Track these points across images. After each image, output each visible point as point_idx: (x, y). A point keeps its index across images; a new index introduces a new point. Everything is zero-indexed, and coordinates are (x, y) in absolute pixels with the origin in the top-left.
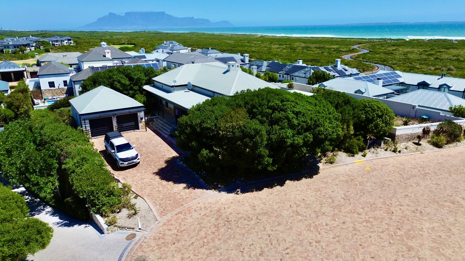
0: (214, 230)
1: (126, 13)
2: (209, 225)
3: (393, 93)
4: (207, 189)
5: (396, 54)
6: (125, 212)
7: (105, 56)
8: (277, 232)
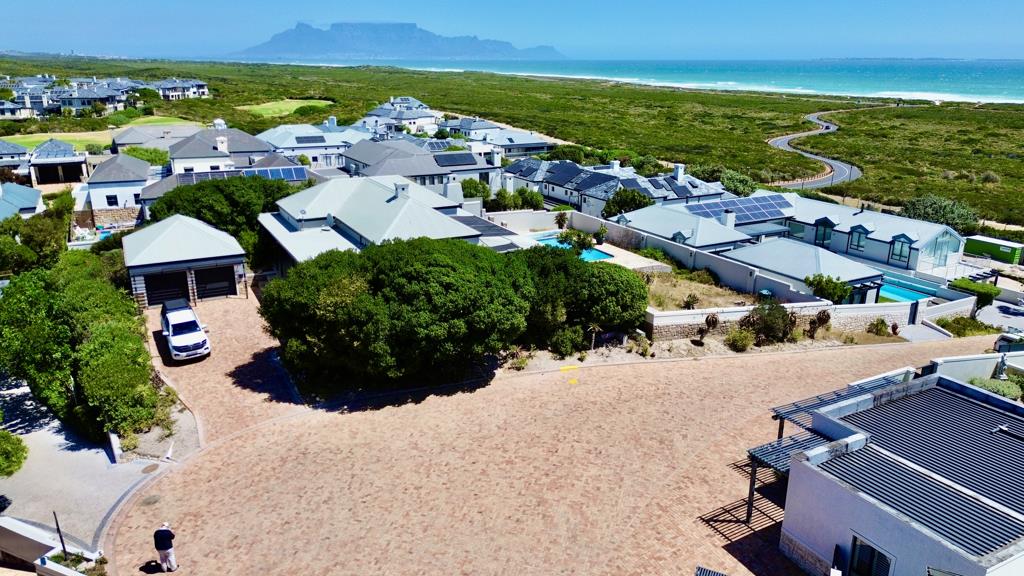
0: (276, 465)
1: (333, 25)
2: (274, 457)
3: (748, 241)
4: (296, 403)
5: (893, 138)
6: (157, 431)
7: (215, 148)
8: (367, 472)
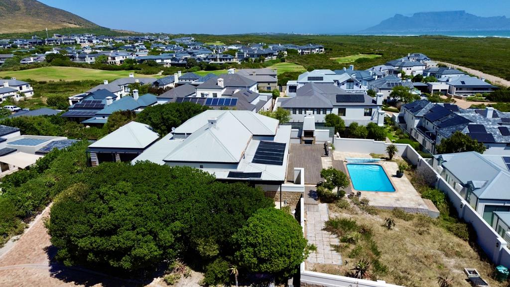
1: (415, 14)
7: (217, 84)
